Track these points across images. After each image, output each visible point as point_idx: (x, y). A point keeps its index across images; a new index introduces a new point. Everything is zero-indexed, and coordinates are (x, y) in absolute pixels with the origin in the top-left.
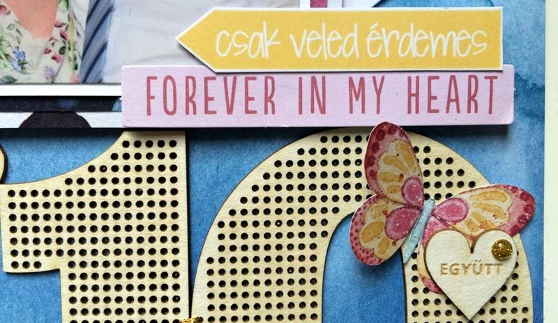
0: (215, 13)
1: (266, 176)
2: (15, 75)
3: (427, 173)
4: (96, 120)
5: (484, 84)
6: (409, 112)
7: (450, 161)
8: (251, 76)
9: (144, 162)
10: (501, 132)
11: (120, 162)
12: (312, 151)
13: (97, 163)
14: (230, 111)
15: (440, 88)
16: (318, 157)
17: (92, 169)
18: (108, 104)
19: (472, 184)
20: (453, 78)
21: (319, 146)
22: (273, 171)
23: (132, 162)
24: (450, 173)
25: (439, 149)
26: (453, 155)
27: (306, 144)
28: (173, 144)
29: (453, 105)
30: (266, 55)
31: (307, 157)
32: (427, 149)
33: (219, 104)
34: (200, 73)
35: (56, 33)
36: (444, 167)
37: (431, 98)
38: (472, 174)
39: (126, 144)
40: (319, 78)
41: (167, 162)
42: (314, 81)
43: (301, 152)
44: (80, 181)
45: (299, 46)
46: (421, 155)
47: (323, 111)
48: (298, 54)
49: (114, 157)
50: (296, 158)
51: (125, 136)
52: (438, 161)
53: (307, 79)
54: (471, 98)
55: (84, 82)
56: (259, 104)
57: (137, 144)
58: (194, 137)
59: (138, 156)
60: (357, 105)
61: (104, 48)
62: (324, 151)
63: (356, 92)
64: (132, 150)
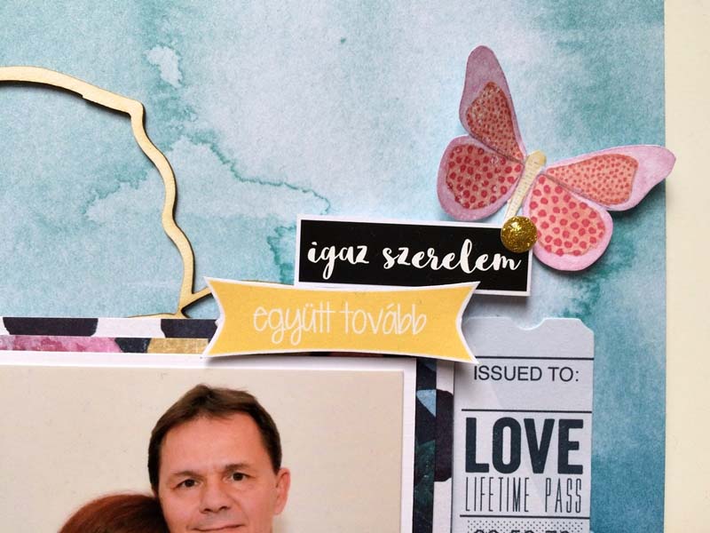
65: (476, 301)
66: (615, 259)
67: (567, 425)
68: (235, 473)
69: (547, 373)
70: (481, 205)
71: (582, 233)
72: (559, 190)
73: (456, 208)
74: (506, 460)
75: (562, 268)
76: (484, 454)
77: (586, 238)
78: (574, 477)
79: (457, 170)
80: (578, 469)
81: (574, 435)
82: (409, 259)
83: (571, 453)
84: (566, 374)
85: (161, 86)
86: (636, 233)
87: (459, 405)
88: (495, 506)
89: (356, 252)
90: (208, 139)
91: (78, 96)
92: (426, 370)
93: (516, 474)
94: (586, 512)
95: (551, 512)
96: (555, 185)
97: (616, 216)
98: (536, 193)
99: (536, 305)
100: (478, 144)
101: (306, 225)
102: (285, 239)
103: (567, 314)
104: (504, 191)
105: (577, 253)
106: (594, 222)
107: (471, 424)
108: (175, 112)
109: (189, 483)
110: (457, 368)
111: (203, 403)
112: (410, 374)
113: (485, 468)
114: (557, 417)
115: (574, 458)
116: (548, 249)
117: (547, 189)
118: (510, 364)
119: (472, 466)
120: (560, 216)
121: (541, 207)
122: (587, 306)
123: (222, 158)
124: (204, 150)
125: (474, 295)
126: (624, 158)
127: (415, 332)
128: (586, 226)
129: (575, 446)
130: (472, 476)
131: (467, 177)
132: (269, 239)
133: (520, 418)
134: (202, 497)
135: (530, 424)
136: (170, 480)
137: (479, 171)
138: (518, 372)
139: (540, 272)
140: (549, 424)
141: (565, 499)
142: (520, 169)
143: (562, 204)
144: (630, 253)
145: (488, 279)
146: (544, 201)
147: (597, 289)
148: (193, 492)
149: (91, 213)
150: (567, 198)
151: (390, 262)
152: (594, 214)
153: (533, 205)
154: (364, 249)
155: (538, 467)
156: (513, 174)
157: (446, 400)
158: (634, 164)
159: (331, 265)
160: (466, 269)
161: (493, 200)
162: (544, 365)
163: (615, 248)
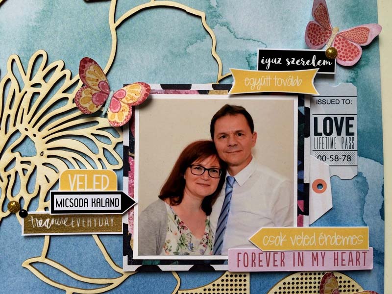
0: (263, 229)
1: (280, 288)
2: (189, 252)
3: (341, 286)
4: (217, 267)
5: (362, 255)
6: (335, 265)
7: (349, 282)
8: (275, 253)
9: (234, 283)
10: (369, 271)
11: (225, 283)
12: (298, 279)
13: (216, 283)
14: (268, 265)
15: (346, 257)
16: (300, 281)
17: (214, 285)
18: (221, 262)
19: (357, 290)
20: (351, 252)
21: (300, 277)
22: (283, 286)
23: (229, 283)
24: (349, 286)
25: (345, 278)
26: (350, 279)
27: (295, 276)
28: (245, 276)
29: (351, 263)
30: (281, 244)
31: (295, 281)
32: (341, 278)
33: (264, 263)
34: (257, 252)
35: (205, 236)
36: (347, 284)
37: (343, 260)
38: (357, 286)
39: (227, 276)
40: (301, 253)
41: (243, 283)
42: (299, 253)
43: (293, 279)
44: (209, 290)
45: (293, 241)
46: (338, 280)
47: (302, 265)
48: (293, 244)
49: (223, 280)
50: (291, 281)
51: (227, 273)
52: (345, 282)
53: (296, 253)
54: (357, 260)
55: (215, 255)
56: (278, 263)
57: (231, 276)
58: (252, 274)
59: (231, 280)
60: (315, 263)
61: (222, 242)
62: (302, 279)
63: (315, 258)
64: (229, 278)
65: (318, 77)
66: (363, 63)
67: (348, 119)
68: (239, 133)
69: (341, 102)
70: (318, 45)
71: (352, 53)
72: (344, 39)
73: (310, 45)
74: (328, 131)
75: (345, 65)
76: (320, 129)
77: (353, 55)
78: (351, 137)
79: (311, 32)
80: (353, 134)
81: (351, 122)
82: (295, 62)
83: (350, 128)
84: (348, 102)
85: (210, 7)
86: (370, 54)
87: (312, 112)
88: (325, 147)
89: (277, 60)
90: (226, 25)
91: (184, 11)
92: (302, 98)
93: (331, 136)
94: (356, 148)
95: (344, 149)
96: (342, 38)
97: (364, 48)
98: (336, 41)
99: (337, 78)
100: (317, 24)
101: (260, 51)
102: (252, 58)
103: (347, 82)
104: (325, 40)
105: (350, 60)
106: (356, 50)
107: (316, 119)
108: (215, 16)
109: (224, 137)
110: (311, 98)
111: (228, 110)
112: (296, 100)
113: (321, 134)
114: (345, 116)
115: (351, 130)
116: (341, 59)
117: (340, 40)
118: (329, 99)
119: (316, 134)
120: (344, 48)
121: (338, 45)
122: (354, 79)
123: (230, 31)
124: (225, 28)
125: (317, 74)
126: (365, 28)
127: (298, 85)
128: (353, 51)
129: (351, 126)
130: (316, 137)
131: (314, 34)
132: (246, 58)
133: (332, 117)
134: (228, 141)
135: (336, 119)
136: (218, 136)
137: (318, 33)
138: (331, 102)
139: (338, 67)
140: (342, 119)
141: (348, 144)
142: (330, 33)
143: (345, 44)
144: (368, 61)
145: (322, 68)
146: (339, 43)
147: (357, 73)
148: (225, 139)
149: (188, 50)
150: (346, 42)
151: (289, 63)
152: (356, 47)
153: (335, 45)
154: (280, 59)
155: (339, 133)
156: (328, 35)
157: (307, 110)
158: (368, 30)
159: (269, 65)
160: (314, 65)
161: (322, 43)
162: (340, 99)
163: (363, 59)
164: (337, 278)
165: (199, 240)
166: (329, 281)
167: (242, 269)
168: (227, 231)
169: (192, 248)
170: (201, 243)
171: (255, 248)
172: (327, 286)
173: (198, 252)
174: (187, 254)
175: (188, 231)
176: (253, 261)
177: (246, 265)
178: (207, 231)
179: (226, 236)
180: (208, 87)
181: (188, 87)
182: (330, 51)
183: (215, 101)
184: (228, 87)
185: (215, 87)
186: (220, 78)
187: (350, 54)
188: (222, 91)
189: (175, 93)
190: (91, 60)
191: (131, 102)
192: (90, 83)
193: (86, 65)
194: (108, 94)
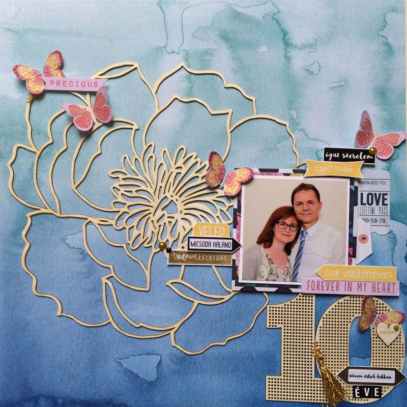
0: (325, 266)
1: (336, 306)
2: (276, 279)
3: (377, 307)
4: (294, 290)
5: (392, 286)
6: (373, 292)
8: (333, 282)
10: (397, 297)
11: (298, 301)
12: (347, 300)
13: (293, 301)
14: (328, 290)
15: (381, 286)
16: (349, 302)
17: (291, 302)
18: (297, 287)
20: (384, 284)
21: (349, 299)
22: (337, 305)
23: (301, 301)
24: (383, 307)
25: (380, 301)
26: (384, 303)
27: (346, 298)
28: (312, 297)
29: (384, 291)
30: (337, 276)
31: (346, 302)
32: (377, 301)
33: (325, 288)
34: (321, 280)
35: (286, 269)
36: (381, 306)
37: (378, 289)
38: (389, 308)
39: (300, 296)
40: (350, 282)
41: (310, 301)
42: (349, 283)
43: (345, 300)
44: (288, 305)
46: (375, 302)
47: (351, 291)
48: (345, 276)
49: (297, 299)
50: (343, 302)
51: (300, 294)
52: (380, 304)
53: (347, 283)
54: (388, 289)
55: (292, 281)
56: (335, 288)
57: (303, 297)
58: (317, 295)
59: (303, 300)
60: (360, 290)
61: (298, 273)
62: (350, 300)
63: (359, 286)
64: (301, 298)
65: (363, 166)
66: (394, 157)
67: (384, 195)
68: (310, 202)
69: (379, 183)
70: (364, 145)
71: (387, 151)
72: (382, 141)
73: (359, 145)
74: (370, 202)
75: (382, 159)
76: (365, 201)
77: (388, 152)
78: (386, 206)
79: (359, 137)
80: (387, 205)
81: (386, 197)
82: (348, 156)
83: (385, 201)
84: (384, 183)
85: (293, 119)
86: (398, 151)
87: (359, 190)
88: (367, 213)
89: (337, 155)
90: (302, 130)
91: (275, 121)
92: (352, 180)
93: (372, 206)
94: (389, 214)
95: (381, 214)
96: (381, 140)
97: (395, 147)
98: (376, 142)
99: (376, 167)
100: (364, 131)
101: (325, 148)
102: (319, 152)
103: (384, 169)
104: (369, 142)
105: (386, 155)
106: (390, 149)
107: (362, 194)
108: (295, 125)
109: (300, 204)
110: (359, 180)
111: (303, 187)
112: (348, 181)
113: (365, 204)
114: (382, 193)
115: (386, 202)
116: (379, 155)
117: (379, 141)
118: (371, 181)
119: (362, 204)
120: (382, 147)
121: (378, 145)
122: (388, 168)
123: (305, 134)
124: (301, 132)
125: (363, 164)
126: (396, 134)
127: (350, 172)
128: (388, 149)
129: (386, 199)
130: (362, 206)
131: (361, 138)
132: (316, 152)
133: (373, 193)
134: (303, 207)
135: (375, 194)
136: (296, 203)
137: (364, 137)
138: (373, 183)
139: (377, 159)
140: (380, 194)
141: (384, 211)
142: (373, 137)
143: (382, 145)
144: (398, 156)
145: (366, 161)
146: (378, 144)
147: (391, 164)
148: (301, 206)
149: (277, 146)
150: (383, 143)
151: (344, 157)
152: (390, 147)
153: (376, 145)
154: (338, 154)
155: (377, 204)
156: (371, 138)
157: (356, 188)
158: (398, 136)
159: (331, 157)
160: (361, 158)
161: (367, 144)
162: (379, 181)
163: (395, 155)
164: (374, 301)
165: (282, 271)
166: (369, 301)
167: (310, 291)
168: (300, 266)
169: (277, 276)
170: (284, 274)
171: (319, 278)
172: (368, 305)
173: (282, 279)
174: (275, 280)
175: (276, 265)
176: (318, 287)
177: (313, 288)
178: (288, 265)
179: (300, 270)
180: (290, 171)
181: (277, 171)
182: (372, 149)
183: (295, 180)
184: (303, 172)
185: (295, 171)
186: (298, 165)
187: (385, 151)
188: (299, 174)
189: (268, 174)
190: (216, 153)
191: (240, 180)
192: (214, 167)
193: (213, 156)
194: (224, 175)
